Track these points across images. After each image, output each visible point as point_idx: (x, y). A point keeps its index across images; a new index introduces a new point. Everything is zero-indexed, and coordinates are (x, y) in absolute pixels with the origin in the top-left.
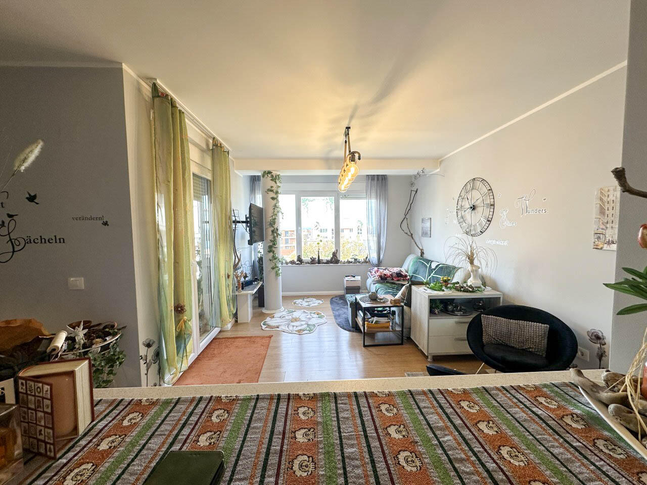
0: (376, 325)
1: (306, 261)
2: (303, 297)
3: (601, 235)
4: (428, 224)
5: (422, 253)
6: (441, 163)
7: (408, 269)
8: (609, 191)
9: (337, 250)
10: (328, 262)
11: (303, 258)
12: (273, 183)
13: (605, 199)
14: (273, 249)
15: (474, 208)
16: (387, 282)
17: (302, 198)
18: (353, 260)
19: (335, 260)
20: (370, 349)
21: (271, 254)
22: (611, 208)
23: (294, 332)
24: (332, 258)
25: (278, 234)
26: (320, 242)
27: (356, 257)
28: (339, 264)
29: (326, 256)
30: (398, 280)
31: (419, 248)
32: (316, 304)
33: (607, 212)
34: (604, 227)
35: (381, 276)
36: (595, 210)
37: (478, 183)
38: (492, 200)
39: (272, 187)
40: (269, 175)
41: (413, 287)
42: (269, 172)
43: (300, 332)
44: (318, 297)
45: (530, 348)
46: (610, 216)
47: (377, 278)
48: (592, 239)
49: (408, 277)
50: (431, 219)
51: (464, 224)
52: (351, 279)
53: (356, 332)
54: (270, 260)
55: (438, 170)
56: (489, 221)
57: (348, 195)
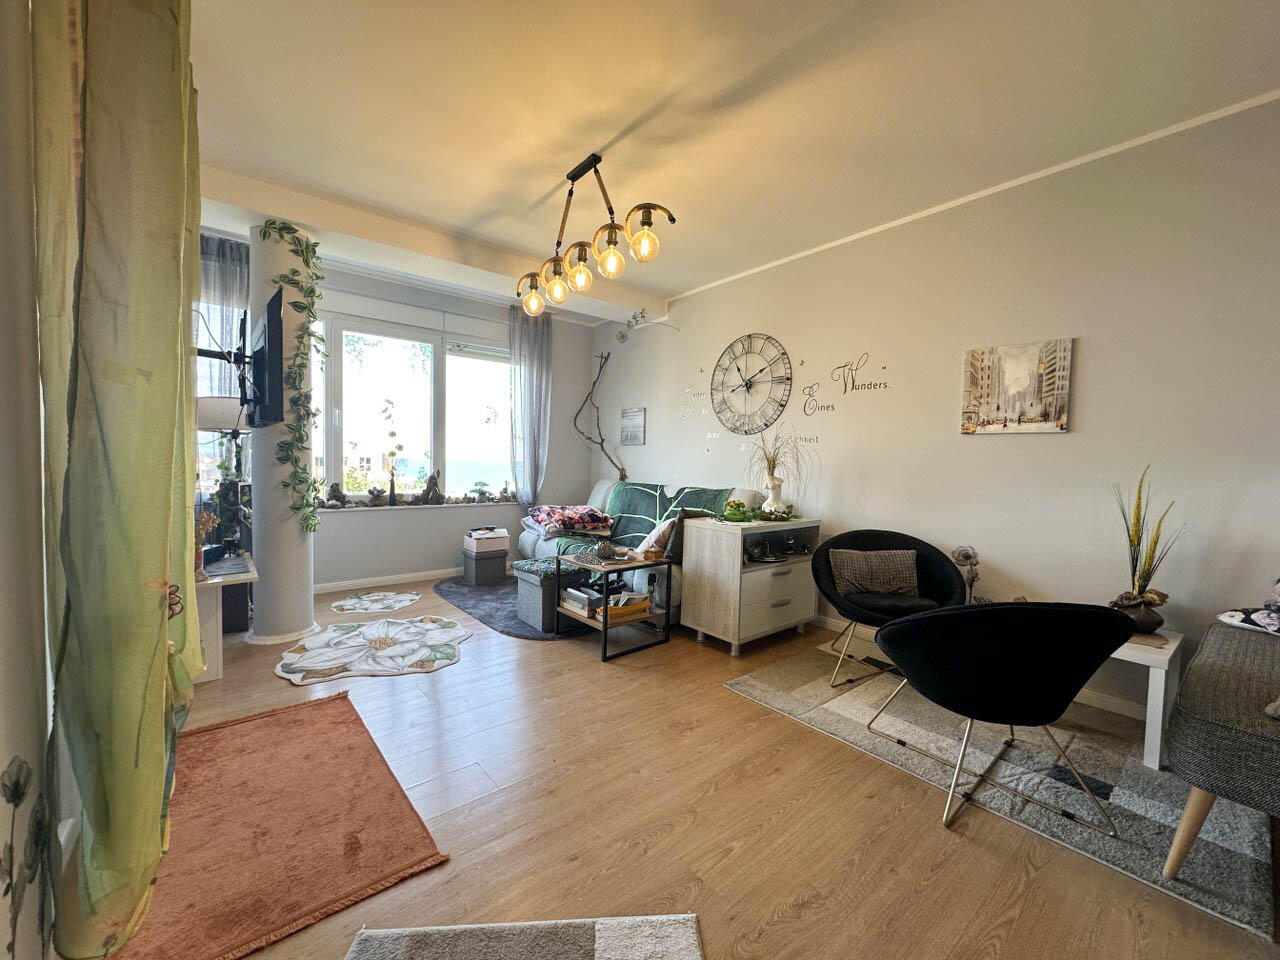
0: (630, 608)
1: (357, 500)
2: (357, 593)
3: (973, 415)
4: (639, 420)
5: (623, 477)
6: (671, 305)
7: (604, 506)
8: (983, 353)
9: (438, 472)
10: (417, 501)
11: (345, 492)
12: (297, 263)
13: (978, 364)
14: (296, 453)
15: (749, 385)
16: (574, 534)
17: (345, 333)
18: (476, 496)
19: (432, 495)
20: (621, 661)
21: (288, 468)
22: (986, 377)
23: (407, 670)
24: (426, 493)
25: (309, 414)
26: (396, 451)
27: (485, 489)
28: (444, 505)
29: (411, 485)
30: (594, 529)
31: (617, 467)
32: (408, 603)
33: (981, 382)
34: (977, 403)
35: (564, 523)
36: (962, 381)
37: (758, 344)
38: (789, 371)
39: (295, 272)
40: (287, 237)
41: (689, 522)
42: (286, 228)
43: (423, 666)
44: (399, 588)
45: (901, 588)
46: (985, 387)
47: (554, 525)
48: (960, 420)
49: (612, 521)
50: (645, 409)
51: (729, 414)
52: (487, 536)
53: (560, 639)
54: (286, 485)
55: (666, 318)
56: (782, 405)
57: (466, 346)
